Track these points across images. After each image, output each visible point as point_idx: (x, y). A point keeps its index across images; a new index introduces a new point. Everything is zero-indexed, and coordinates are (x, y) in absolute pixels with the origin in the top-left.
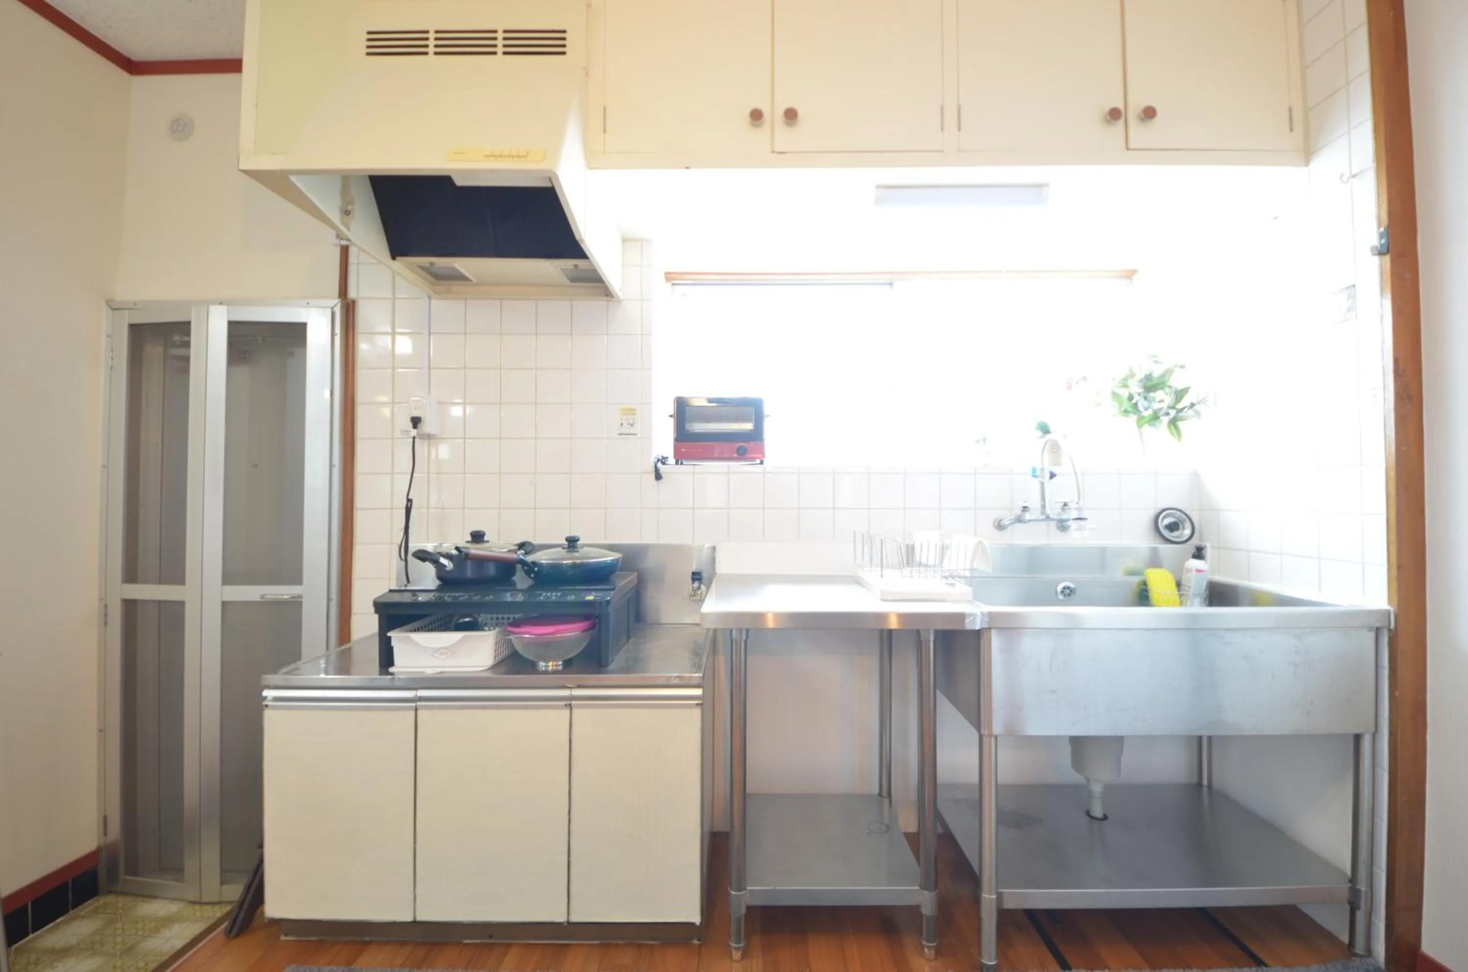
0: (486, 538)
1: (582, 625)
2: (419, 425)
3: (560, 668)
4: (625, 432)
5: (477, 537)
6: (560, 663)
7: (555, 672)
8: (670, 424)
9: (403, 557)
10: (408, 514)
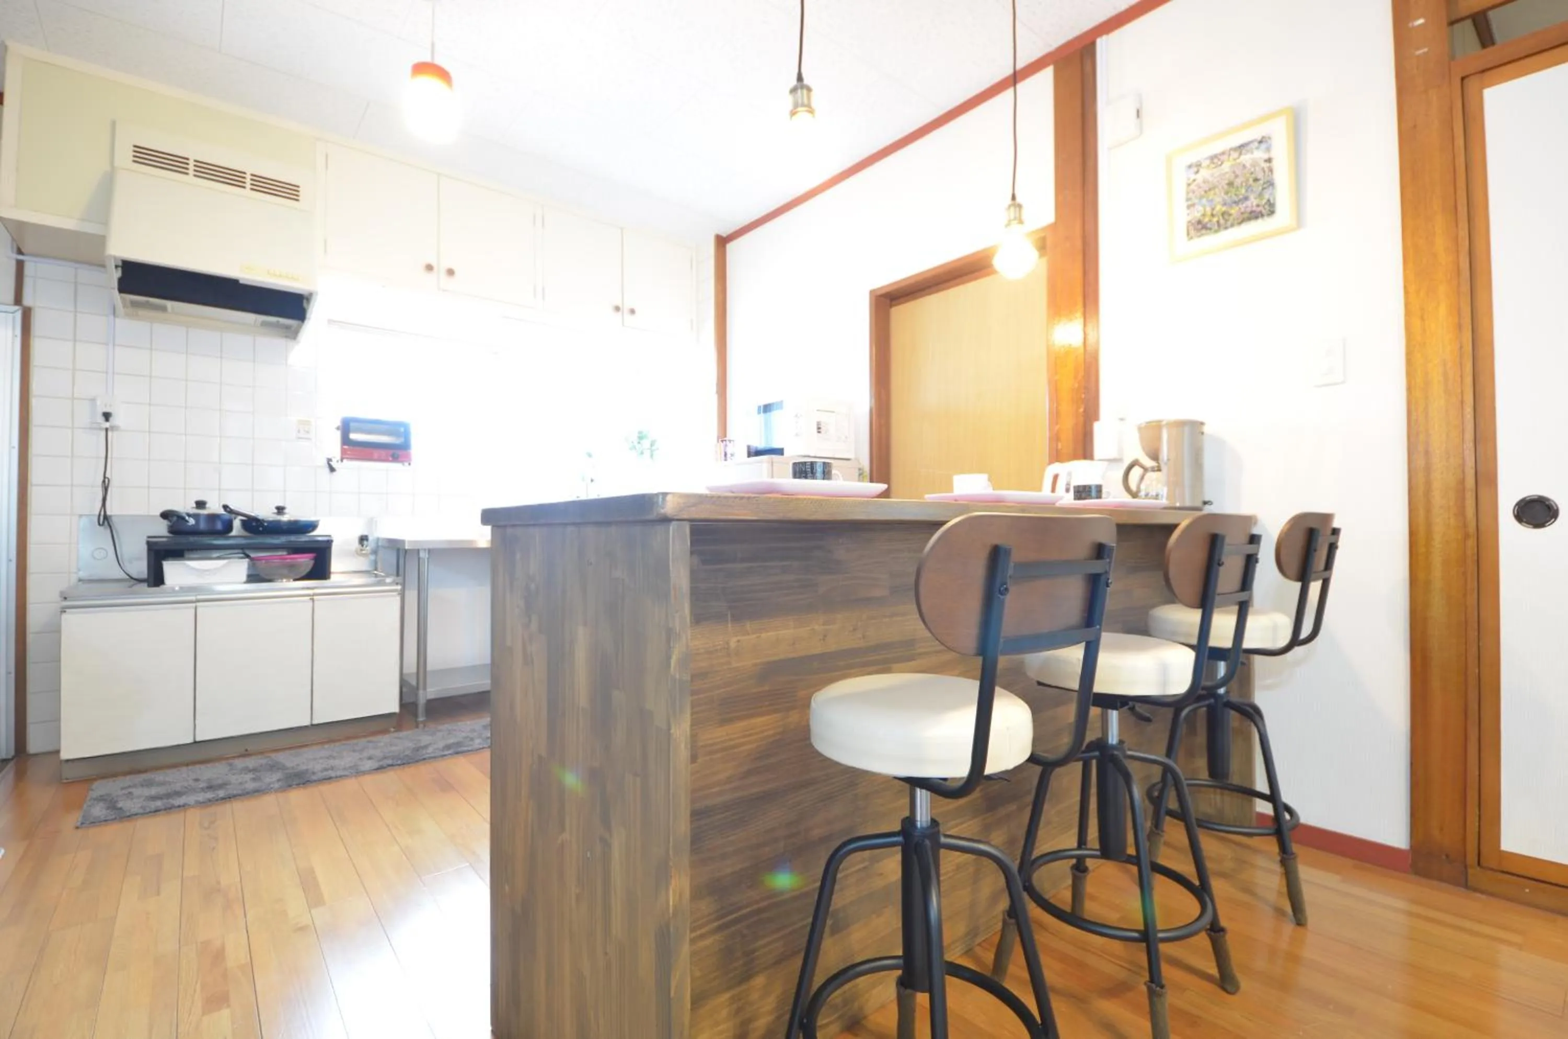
0: (207, 506)
1: (312, 555)
2: (111, 419)
4: (302, 437)
5: (200, 504)
8: (338, 435)
9: (101, 523)
10: (106, 489)
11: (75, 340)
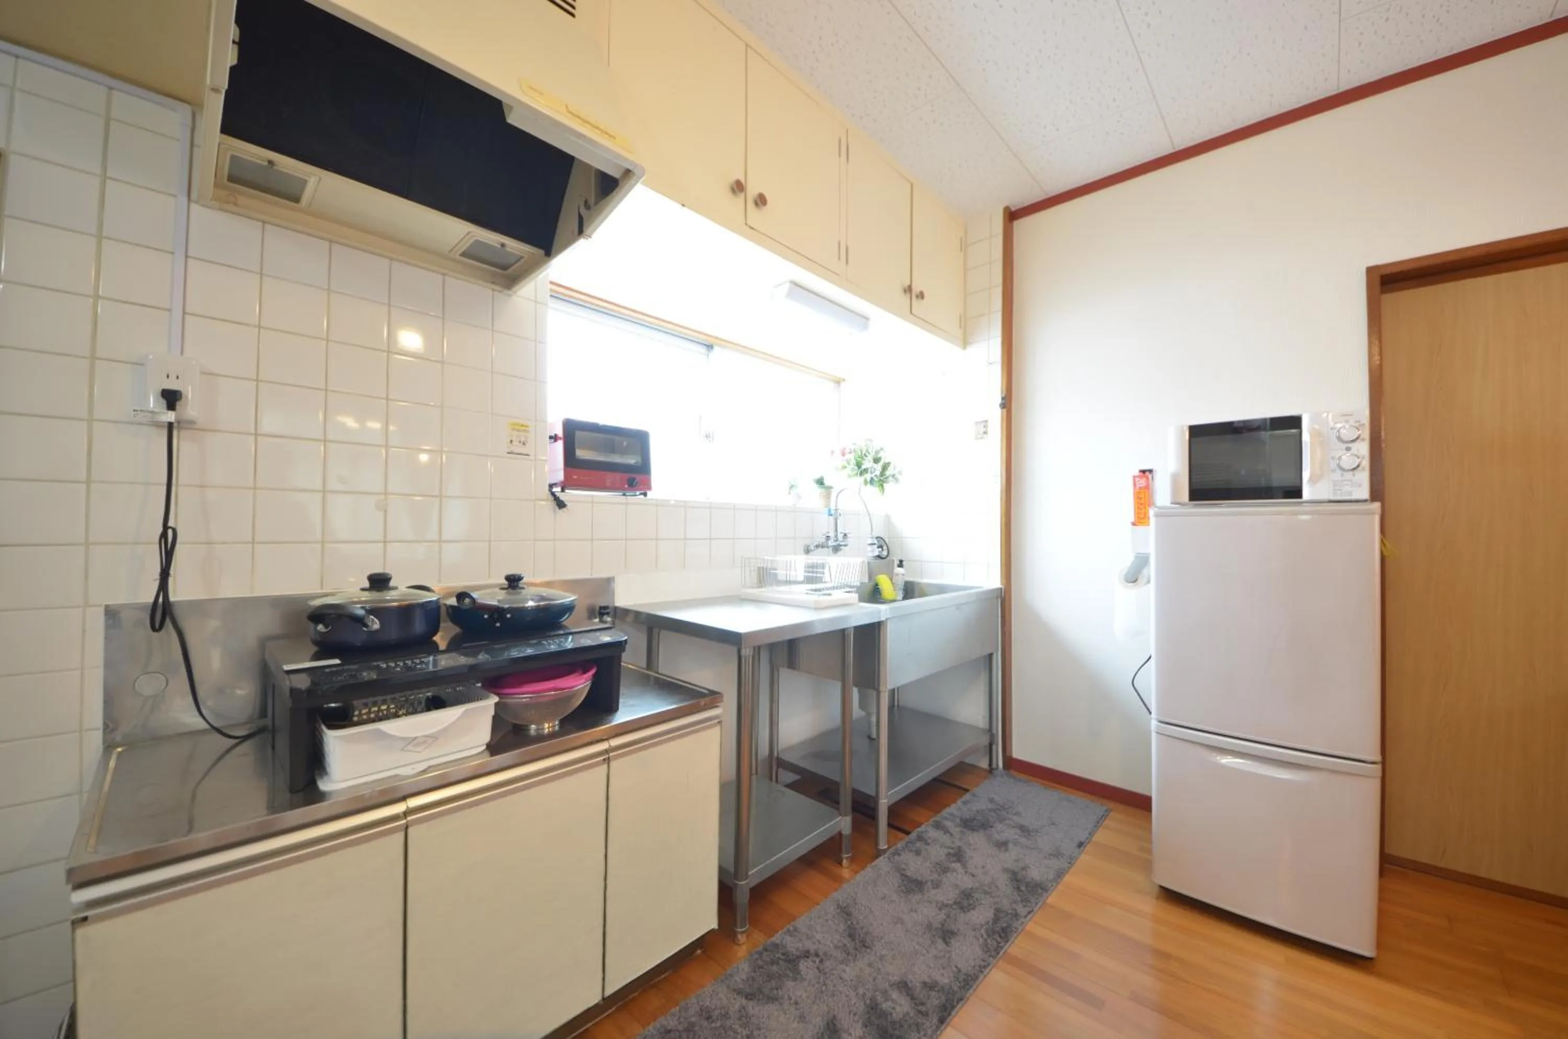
2: (179, 405)
3: (557, 728)
4: (516, 451)
5: (379, 582)
6: (557, 723)
7: (552, 736)
9: (157, 626)
10: (168, 554)
11: (100, 237)
